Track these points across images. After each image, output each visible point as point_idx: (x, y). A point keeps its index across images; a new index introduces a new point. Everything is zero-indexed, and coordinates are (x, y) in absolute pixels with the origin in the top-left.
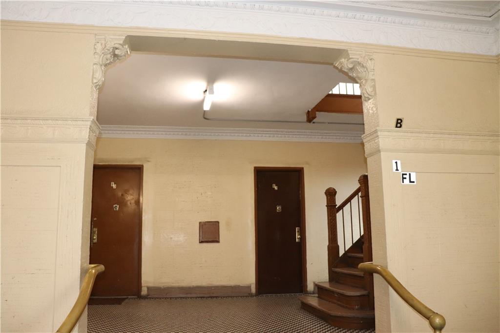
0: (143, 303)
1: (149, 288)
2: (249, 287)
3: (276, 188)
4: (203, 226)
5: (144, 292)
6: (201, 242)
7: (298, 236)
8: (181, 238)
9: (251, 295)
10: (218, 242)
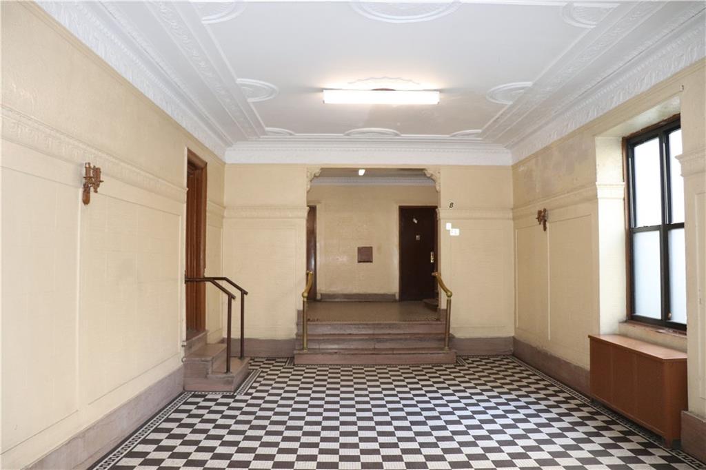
0: (319, 305)
1: (321, 295)
2: (394, 295)
3: (416, 222)
4: (361, 250)
5: (319, 297)
6: (359, 262)
7: (432, 258)
8: (344, 259)
9: (395, 301)
10: (371, 262)
